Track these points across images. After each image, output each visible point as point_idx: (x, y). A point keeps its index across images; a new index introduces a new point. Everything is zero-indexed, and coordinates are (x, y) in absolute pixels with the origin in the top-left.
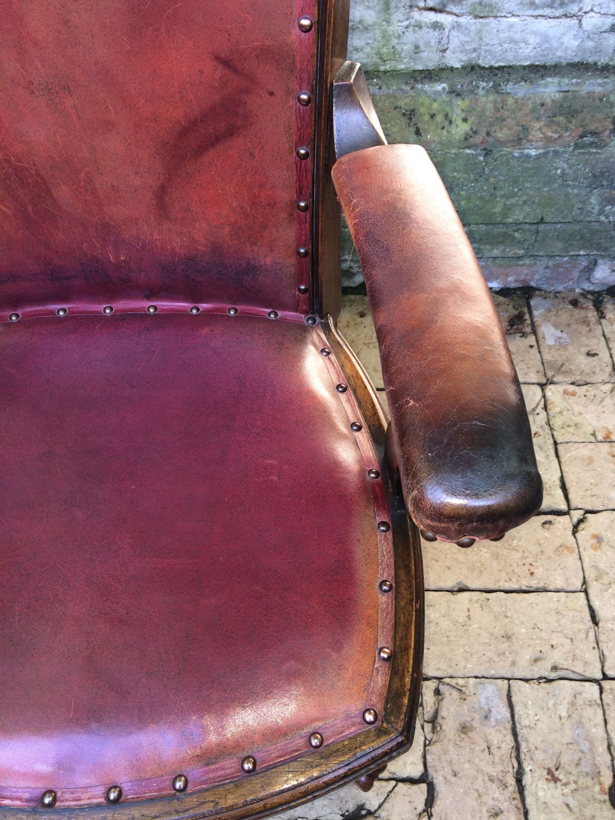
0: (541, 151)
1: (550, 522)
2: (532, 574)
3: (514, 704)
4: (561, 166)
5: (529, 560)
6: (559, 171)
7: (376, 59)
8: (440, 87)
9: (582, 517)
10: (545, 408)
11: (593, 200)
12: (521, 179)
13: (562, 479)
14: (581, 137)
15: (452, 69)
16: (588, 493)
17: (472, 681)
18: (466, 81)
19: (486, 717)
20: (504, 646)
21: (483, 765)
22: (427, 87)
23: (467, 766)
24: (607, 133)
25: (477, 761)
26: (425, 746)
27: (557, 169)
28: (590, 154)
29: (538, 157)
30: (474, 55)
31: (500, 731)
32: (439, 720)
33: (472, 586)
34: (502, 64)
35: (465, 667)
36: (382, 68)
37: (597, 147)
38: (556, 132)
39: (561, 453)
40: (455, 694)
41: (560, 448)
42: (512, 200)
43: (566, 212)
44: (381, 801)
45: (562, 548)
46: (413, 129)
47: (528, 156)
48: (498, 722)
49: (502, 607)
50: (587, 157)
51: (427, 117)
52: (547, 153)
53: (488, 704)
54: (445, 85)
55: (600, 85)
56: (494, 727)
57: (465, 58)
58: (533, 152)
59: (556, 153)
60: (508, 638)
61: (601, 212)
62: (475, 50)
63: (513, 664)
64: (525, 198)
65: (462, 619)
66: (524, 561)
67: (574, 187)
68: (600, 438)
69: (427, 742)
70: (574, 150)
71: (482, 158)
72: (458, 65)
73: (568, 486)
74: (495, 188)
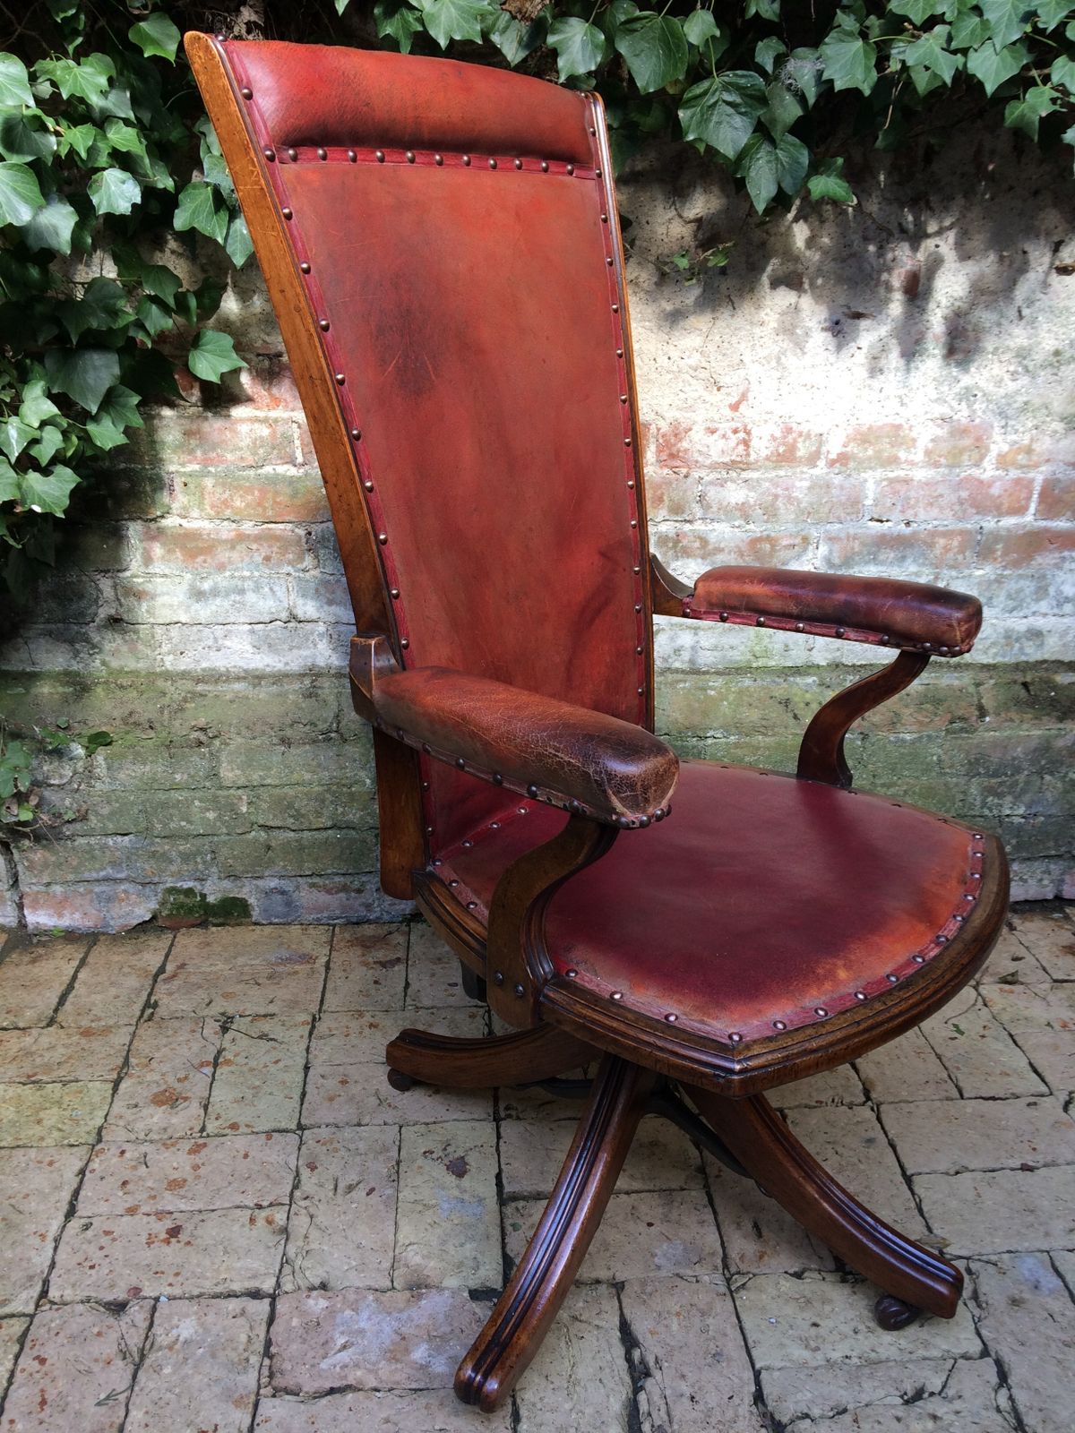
0: (915, 736)
1: (1035, 1104)
2: (1034, 1149)
3: (1063, 1273)
4: (935, 752)
5: (1026, 1138)
6: (935, 758)
7: (749, 656)
8: (810, 680)
9: (1067, 1098)
10: (986, 1005)
11: (974, 790)
12: (899, 766)
13: (1031, 1064)
14: (951, 722)
15: (818, 666)
16: (1065, 1075)
17: (1006, 1256)
18: (834, 675)
19: (1036, 1287)
20: (1031, 1219)
21: (1050, 1332)
22: (798, 680)
23: (1032, 1334)
24: (974, 718)
25: (1042, 1329)
26: (975, 1324)
27: (933, 755)
28: (963, 739)
29: (913, 742)
30: (838, 654)
31: (1058, 1299)
32: (982, 1298)
33: (972, 1167)
34: (864, 663)
35: (993, 1242)
36: (754, 665)
37: (967, 732)
38: (927, 717)
39: (1020, 1043)
40: (990, 1268)
41: (1016, 1038)
42: (892, 789)
43: (948, 805)
44: (944, 1379)
45: (1056, 1124)
46: (791, 715)
47: (903, 741)
48: (1051, 1291)
49: (1013, 1184)
50: (960, 742)
51: (802, 705)
52: (921, 737)
53: (1032, 1275)
54: (815, 678)
55: (957, 678)
56: (1049, 1295)
57: (830, 657)
58: (908, 737)
59: (929, 737)
60: (1032, 1211)
61: (984, 804)
62: (838, 650)
63: (1047, 1234)
64: (905, 788)
65: (971, 1195)
66: (1021, 1139)
67: (952, 776)
68: (1057, 1026)
69: (976, 1320)
70: (946, 735)
71: (859, 743)
72: (823, 663)
73: (1040, 1070)
74: (874, 776)
